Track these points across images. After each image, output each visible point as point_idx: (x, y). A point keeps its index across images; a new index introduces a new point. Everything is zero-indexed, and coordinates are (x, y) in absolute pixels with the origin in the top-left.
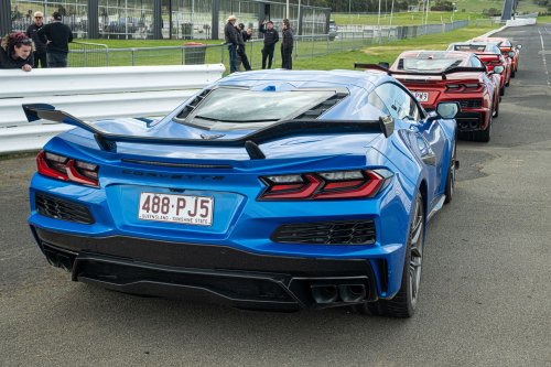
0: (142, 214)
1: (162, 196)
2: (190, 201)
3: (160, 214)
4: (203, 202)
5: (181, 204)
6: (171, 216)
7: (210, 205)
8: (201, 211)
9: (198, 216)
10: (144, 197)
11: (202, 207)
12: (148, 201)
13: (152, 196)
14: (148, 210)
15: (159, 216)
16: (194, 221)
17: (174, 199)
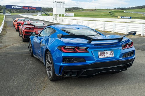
0: (100, 57)
1: (103, 52)
2: (109, 52)
3: (103, 56)
4: (111, 52)
5: (107, 53)
6: (106, 56)
7: (113, 52)
8: (112, 54)
9: (111, 55)
10: (99, 53)
11: (112, 53)
12: (100, 54)
13: (101, 52)
14: (101, 55)
15: (103, 57)
16: (111, 56)
17: (106, 52)
